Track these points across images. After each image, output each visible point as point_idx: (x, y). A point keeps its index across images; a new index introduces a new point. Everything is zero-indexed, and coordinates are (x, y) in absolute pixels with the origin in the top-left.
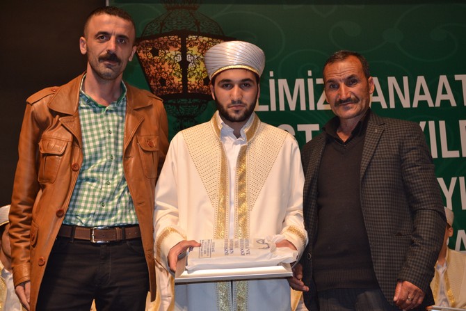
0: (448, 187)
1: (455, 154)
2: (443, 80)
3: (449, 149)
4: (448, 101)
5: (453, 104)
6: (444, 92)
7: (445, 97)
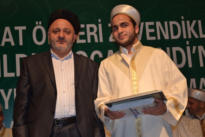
0: (6, 95)
1: (12, 75)
2: (7, 29)
3: (8, 72)
4: (10, 43)
5: (13, 44)
6: (8, 37)
7: (8, 40)
